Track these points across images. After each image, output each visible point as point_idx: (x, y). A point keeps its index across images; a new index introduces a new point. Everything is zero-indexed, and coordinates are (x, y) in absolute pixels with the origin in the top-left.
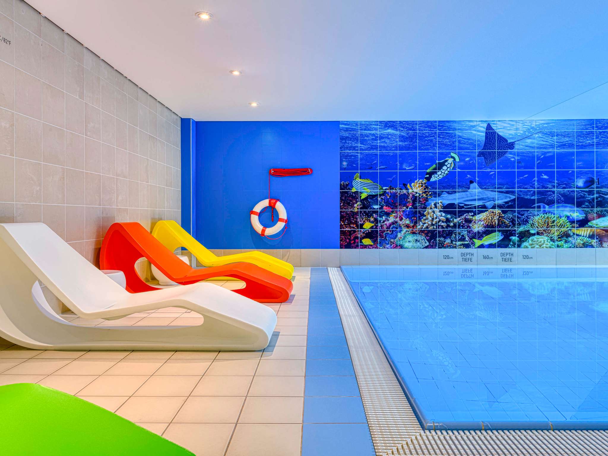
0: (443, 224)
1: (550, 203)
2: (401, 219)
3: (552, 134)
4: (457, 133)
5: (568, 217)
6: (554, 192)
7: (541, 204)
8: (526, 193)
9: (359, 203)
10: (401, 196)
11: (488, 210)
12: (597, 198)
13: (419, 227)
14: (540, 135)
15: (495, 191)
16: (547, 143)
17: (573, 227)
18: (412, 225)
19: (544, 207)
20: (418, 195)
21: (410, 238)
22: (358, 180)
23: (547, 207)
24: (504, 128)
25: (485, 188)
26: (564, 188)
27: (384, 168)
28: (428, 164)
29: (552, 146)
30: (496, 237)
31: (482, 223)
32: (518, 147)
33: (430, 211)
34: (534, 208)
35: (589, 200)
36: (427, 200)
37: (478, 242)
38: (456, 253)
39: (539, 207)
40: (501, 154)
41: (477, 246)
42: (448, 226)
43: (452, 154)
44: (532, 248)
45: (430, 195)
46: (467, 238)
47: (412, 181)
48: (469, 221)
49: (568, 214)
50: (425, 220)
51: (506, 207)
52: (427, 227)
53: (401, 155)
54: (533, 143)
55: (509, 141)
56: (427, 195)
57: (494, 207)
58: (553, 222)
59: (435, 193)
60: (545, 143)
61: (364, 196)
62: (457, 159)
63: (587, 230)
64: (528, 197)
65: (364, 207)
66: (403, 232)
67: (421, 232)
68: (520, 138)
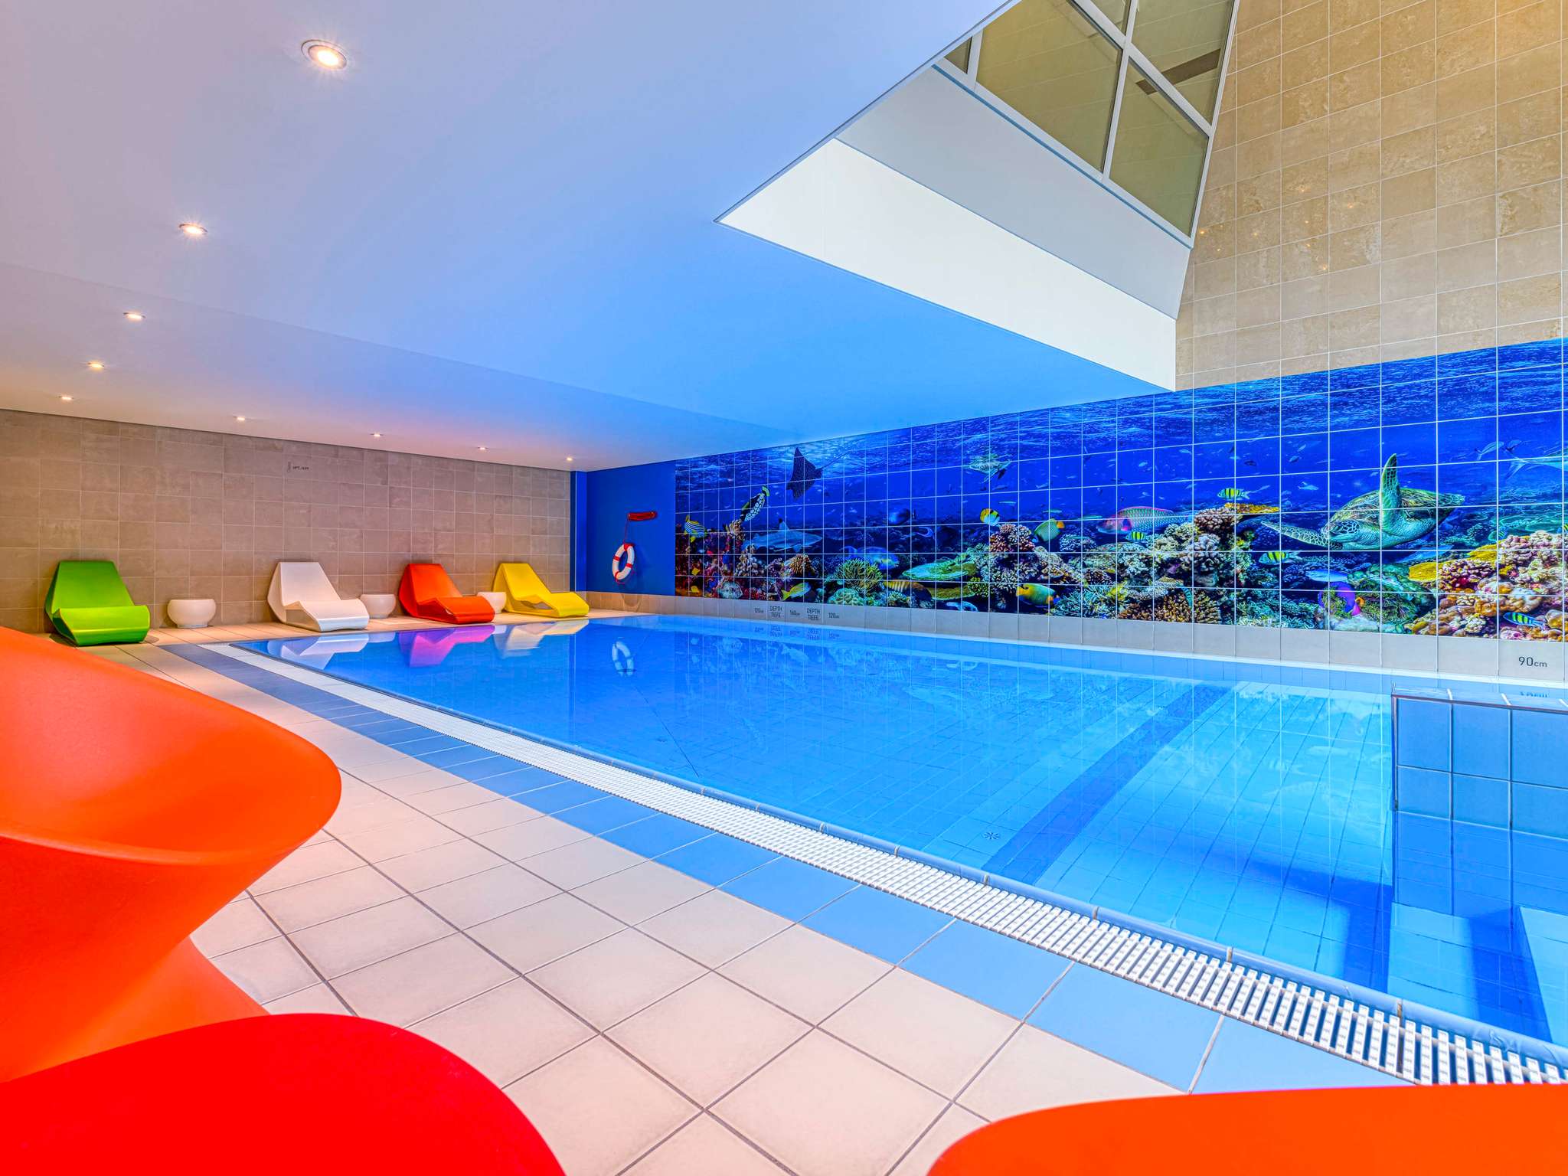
6: (863, 531)
7: (850, 547)
8: (833, 533)
13: (735, 574)
17: (885, 578)
23: (855, 550)
26: (875, 525)
29: (861, 470)
32: (826, 475)
38: (766, 605)
39: (847, 551)
44: (840, 603)
46: (776, 590)
54: (841, 468)
56: (742, 537)
58: (863, 570)
60: (853, 466)
63: (901, 582)
67: (737, 579)
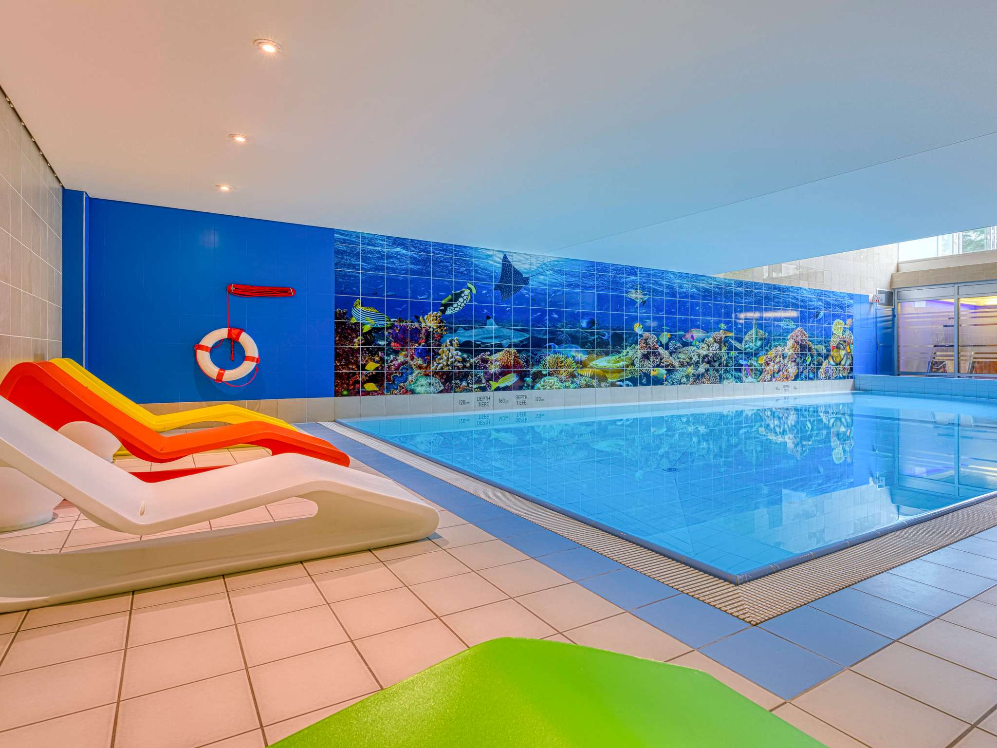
0: (459, 364)
1: (559, 343)
2: (412, 359)
3: (561, 273)
4: (474, 261)
5: (574, 357)
7: (552, 344)
9: (360, 338)
10: (412, 330)
11: (504, 349)
12: (597, 339)
14: (551, 272)
15: (511, 329)
16: (557, 281)
18: (425, 365)
19: (555, 348)
20: (431, 330)
21: (423, 381)
22: (359, 307)
23: (557, 346)
24: (520, 261)
25: (502, 325)
27: (392, 295)
28: (443, 294)
29: (561, 285)
30: (511, 379)
31: (498, 363)
33: (445, 349)
34: (546, 347)
35: (590, 341)
36: (441, 336)
37: (494, 385)
38: (471, 397)
39: (550, 347)
40: (517, 289)
41: (493, 388)
42: (464, 367)
43: (469, 285)
45: (445, 330)
47: (425, 313)
48: (485, 361)
49: (574, 354)
50: (440, 359)
51: (521, 347)
52: (442, 368)
53: (413, 281)
55: (524, 276)
57: (510, 346)
59: (451, 328)
60: (555, 281)
61: (366, 328)
62: (474, 292)
64: (541, 336)
65: (367, 342)
66: (414, 375)
67: (436, 373)
68: (533, 274)
